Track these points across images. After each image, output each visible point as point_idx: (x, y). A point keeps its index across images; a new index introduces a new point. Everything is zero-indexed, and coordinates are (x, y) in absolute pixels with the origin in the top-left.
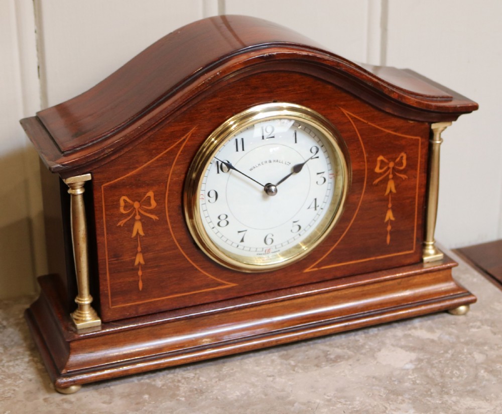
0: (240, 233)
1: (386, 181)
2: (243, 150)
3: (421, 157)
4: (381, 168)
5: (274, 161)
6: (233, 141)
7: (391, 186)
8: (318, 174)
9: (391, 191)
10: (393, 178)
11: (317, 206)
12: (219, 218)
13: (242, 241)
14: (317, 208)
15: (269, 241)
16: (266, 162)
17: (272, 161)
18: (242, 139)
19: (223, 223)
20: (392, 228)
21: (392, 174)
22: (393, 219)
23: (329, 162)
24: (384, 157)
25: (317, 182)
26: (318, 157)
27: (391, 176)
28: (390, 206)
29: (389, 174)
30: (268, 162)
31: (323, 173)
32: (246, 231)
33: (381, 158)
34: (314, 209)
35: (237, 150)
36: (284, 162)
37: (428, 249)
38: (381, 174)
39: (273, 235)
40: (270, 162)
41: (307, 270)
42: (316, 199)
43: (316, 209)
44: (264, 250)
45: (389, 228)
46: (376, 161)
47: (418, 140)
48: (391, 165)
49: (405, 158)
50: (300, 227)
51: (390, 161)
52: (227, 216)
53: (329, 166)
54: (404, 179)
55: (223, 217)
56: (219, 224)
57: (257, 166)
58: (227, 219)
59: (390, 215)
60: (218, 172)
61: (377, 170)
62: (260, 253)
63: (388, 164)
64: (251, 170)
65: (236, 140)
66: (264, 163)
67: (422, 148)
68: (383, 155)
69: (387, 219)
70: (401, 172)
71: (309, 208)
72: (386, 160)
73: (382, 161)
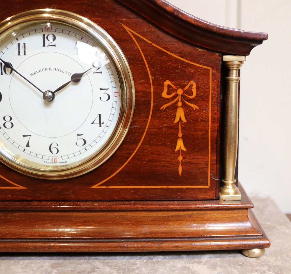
0: (25, 137)
1: (174, 108)
2: (25, 54)
3: (213, 89)
4: (168, 93)
5: (55, 69)
6: (16, 45)
7: (180, 114)
8: (101, 89)
9: (180, 120)
10: (182, 106)
11: (102, 122)
12: (4, 118)
13: (28, 145)
14: (102, 125)
15: (54, 151)
16: (46, 69)
17: (53, 69)
18: (24, 44)
19: (8, 125)
20: (184, 158)
21: (181, 102)
22: (184, 149)
23: (113, 80)
24: (171, 82)
25: (100, 98)
26: (101, 73)
27: (180, 104)
28: (180, 135)
29: (178, 101)
30: (48, 69)
31: (107, 89)
32: (31, 135)
33: (168, 83)
34: (99, 125)
35: (19, 54)
36: (65, 72)
37: (228, 188)
38: (168, 100)
39: (57, 145)
40: (51, 69)
41: (95, 187)
42: (100, 115)
43: (100, 126)
44: (51, 158)
45: (180, 158)
46: (162, 85)
47: (209, 70)
48: (180, 92)
49: (194, 86)
50: (85, 142)
51: (178, 88)
52: (11, 119)
53: (114, 83)
54: (194, 109)
55: (7, 119)
56: (4, 125)
57: (38, 71)
58: (11, 121)
59: (180, 145)
60: (2, 74)
61: (164, 95)
62: (47, 161)
63: (177, 90)
64: (32, 75)
65: (19, 44)
66: (44, 70)
67: (213, 80)
68: (170, 80)
69: (177, 148)
70: (190, 101)
71: (93, 123)
72: (173, 86)
73: (169, 86)
